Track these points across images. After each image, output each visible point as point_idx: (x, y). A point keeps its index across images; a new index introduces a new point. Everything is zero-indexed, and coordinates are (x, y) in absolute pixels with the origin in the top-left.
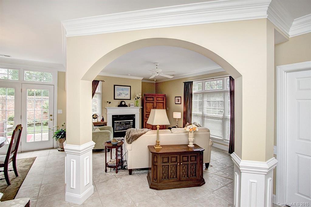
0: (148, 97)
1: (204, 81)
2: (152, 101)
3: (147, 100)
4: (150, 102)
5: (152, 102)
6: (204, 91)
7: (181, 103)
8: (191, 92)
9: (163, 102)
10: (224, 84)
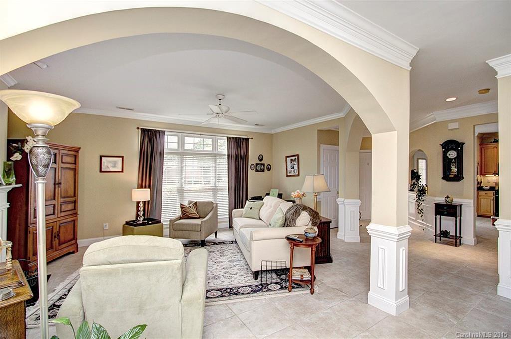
6: (182, 151)
7: (123, 169)
8: (161, 151)
9: (72, 166)
10: (215, 145)
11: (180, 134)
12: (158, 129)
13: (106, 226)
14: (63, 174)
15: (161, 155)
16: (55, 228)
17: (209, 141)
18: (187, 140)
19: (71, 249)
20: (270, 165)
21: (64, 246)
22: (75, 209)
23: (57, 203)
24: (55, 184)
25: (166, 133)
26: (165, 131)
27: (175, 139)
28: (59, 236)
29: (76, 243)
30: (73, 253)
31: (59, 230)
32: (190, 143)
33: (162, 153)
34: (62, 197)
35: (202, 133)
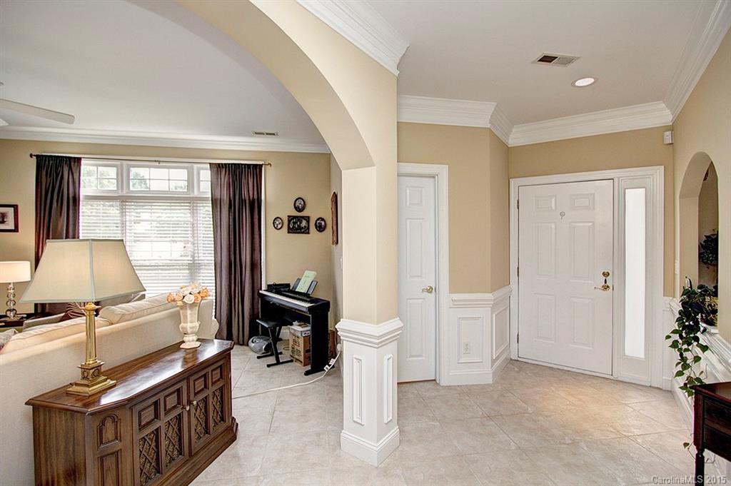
1: (125, 162)
6: (125, 193)
7: (16, 227)
10: (193, 180)
12: (68, 155)
15: (76, 201)
18: (135, 173)
20: (323, 220)
26: (79, 158)
33: (77, 197)
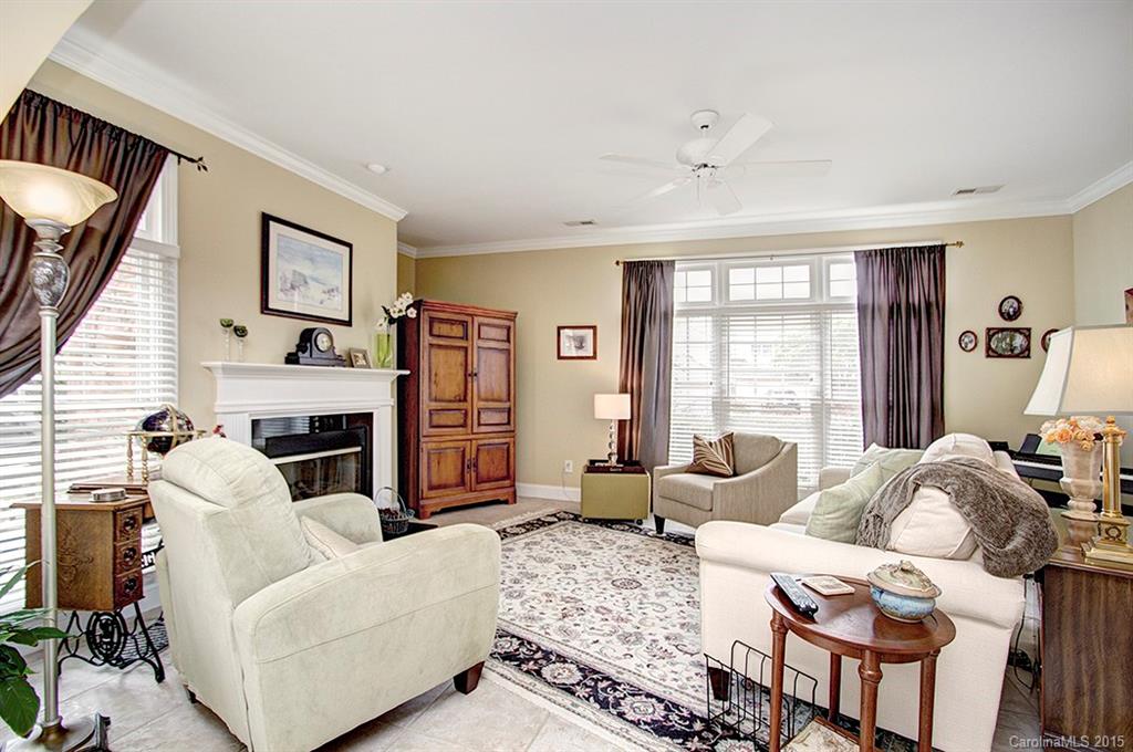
0: (442, 321)
1: (724, 263)
2: (462, 338)
3: (435, 332)
4: (446, 347)
5: (459, 348)
6: (723, 304)
7: (595, 352)
8: (666, 308)
9: (504, 346)
10: (819, 281)
11: (716, 263)
12: (658, 259)
13: (568, 465)
14: (483, 358)
15: (667, 317)
16: (468, 450)
17: (803, 272)
18: (736, 276)
19: (501, 494)
21: (487, 485)
22: (509, 423)
23: (470, 408)
24: (465, 375)
25: (677, 266)
26: (673, 262)
27: (704, 278)
28: (476, 466)
29: (513, 486)
30: (506, 502)
31: (477, 456)
32: (746, 283)
33: (670, 312)
34: (479, 399)
35: (775, 253)
